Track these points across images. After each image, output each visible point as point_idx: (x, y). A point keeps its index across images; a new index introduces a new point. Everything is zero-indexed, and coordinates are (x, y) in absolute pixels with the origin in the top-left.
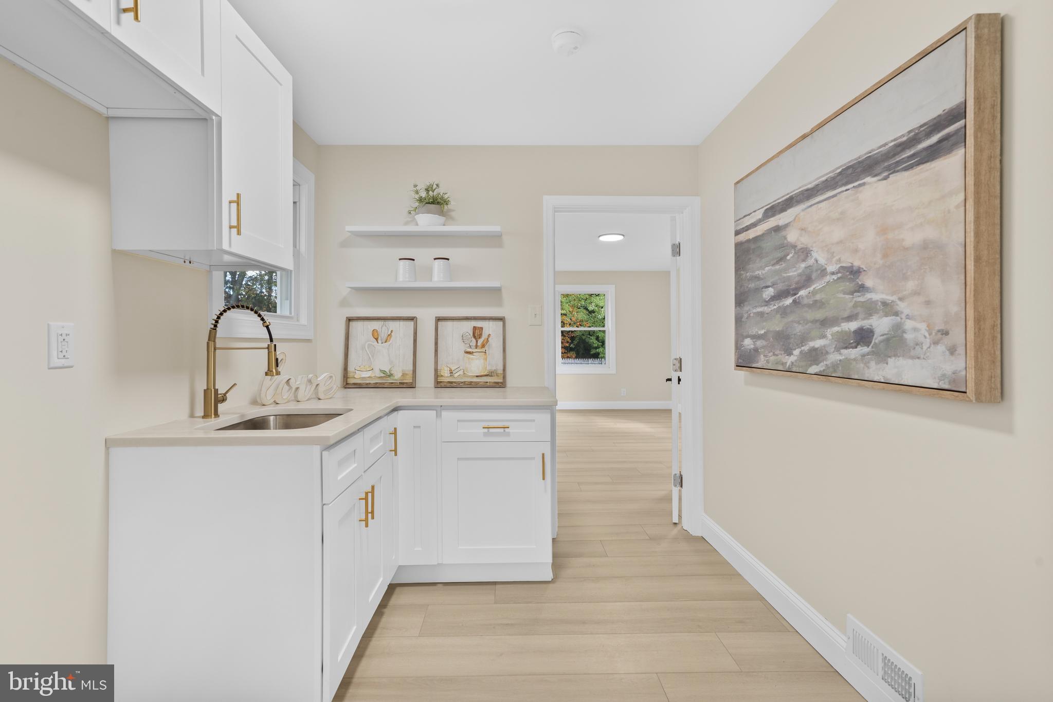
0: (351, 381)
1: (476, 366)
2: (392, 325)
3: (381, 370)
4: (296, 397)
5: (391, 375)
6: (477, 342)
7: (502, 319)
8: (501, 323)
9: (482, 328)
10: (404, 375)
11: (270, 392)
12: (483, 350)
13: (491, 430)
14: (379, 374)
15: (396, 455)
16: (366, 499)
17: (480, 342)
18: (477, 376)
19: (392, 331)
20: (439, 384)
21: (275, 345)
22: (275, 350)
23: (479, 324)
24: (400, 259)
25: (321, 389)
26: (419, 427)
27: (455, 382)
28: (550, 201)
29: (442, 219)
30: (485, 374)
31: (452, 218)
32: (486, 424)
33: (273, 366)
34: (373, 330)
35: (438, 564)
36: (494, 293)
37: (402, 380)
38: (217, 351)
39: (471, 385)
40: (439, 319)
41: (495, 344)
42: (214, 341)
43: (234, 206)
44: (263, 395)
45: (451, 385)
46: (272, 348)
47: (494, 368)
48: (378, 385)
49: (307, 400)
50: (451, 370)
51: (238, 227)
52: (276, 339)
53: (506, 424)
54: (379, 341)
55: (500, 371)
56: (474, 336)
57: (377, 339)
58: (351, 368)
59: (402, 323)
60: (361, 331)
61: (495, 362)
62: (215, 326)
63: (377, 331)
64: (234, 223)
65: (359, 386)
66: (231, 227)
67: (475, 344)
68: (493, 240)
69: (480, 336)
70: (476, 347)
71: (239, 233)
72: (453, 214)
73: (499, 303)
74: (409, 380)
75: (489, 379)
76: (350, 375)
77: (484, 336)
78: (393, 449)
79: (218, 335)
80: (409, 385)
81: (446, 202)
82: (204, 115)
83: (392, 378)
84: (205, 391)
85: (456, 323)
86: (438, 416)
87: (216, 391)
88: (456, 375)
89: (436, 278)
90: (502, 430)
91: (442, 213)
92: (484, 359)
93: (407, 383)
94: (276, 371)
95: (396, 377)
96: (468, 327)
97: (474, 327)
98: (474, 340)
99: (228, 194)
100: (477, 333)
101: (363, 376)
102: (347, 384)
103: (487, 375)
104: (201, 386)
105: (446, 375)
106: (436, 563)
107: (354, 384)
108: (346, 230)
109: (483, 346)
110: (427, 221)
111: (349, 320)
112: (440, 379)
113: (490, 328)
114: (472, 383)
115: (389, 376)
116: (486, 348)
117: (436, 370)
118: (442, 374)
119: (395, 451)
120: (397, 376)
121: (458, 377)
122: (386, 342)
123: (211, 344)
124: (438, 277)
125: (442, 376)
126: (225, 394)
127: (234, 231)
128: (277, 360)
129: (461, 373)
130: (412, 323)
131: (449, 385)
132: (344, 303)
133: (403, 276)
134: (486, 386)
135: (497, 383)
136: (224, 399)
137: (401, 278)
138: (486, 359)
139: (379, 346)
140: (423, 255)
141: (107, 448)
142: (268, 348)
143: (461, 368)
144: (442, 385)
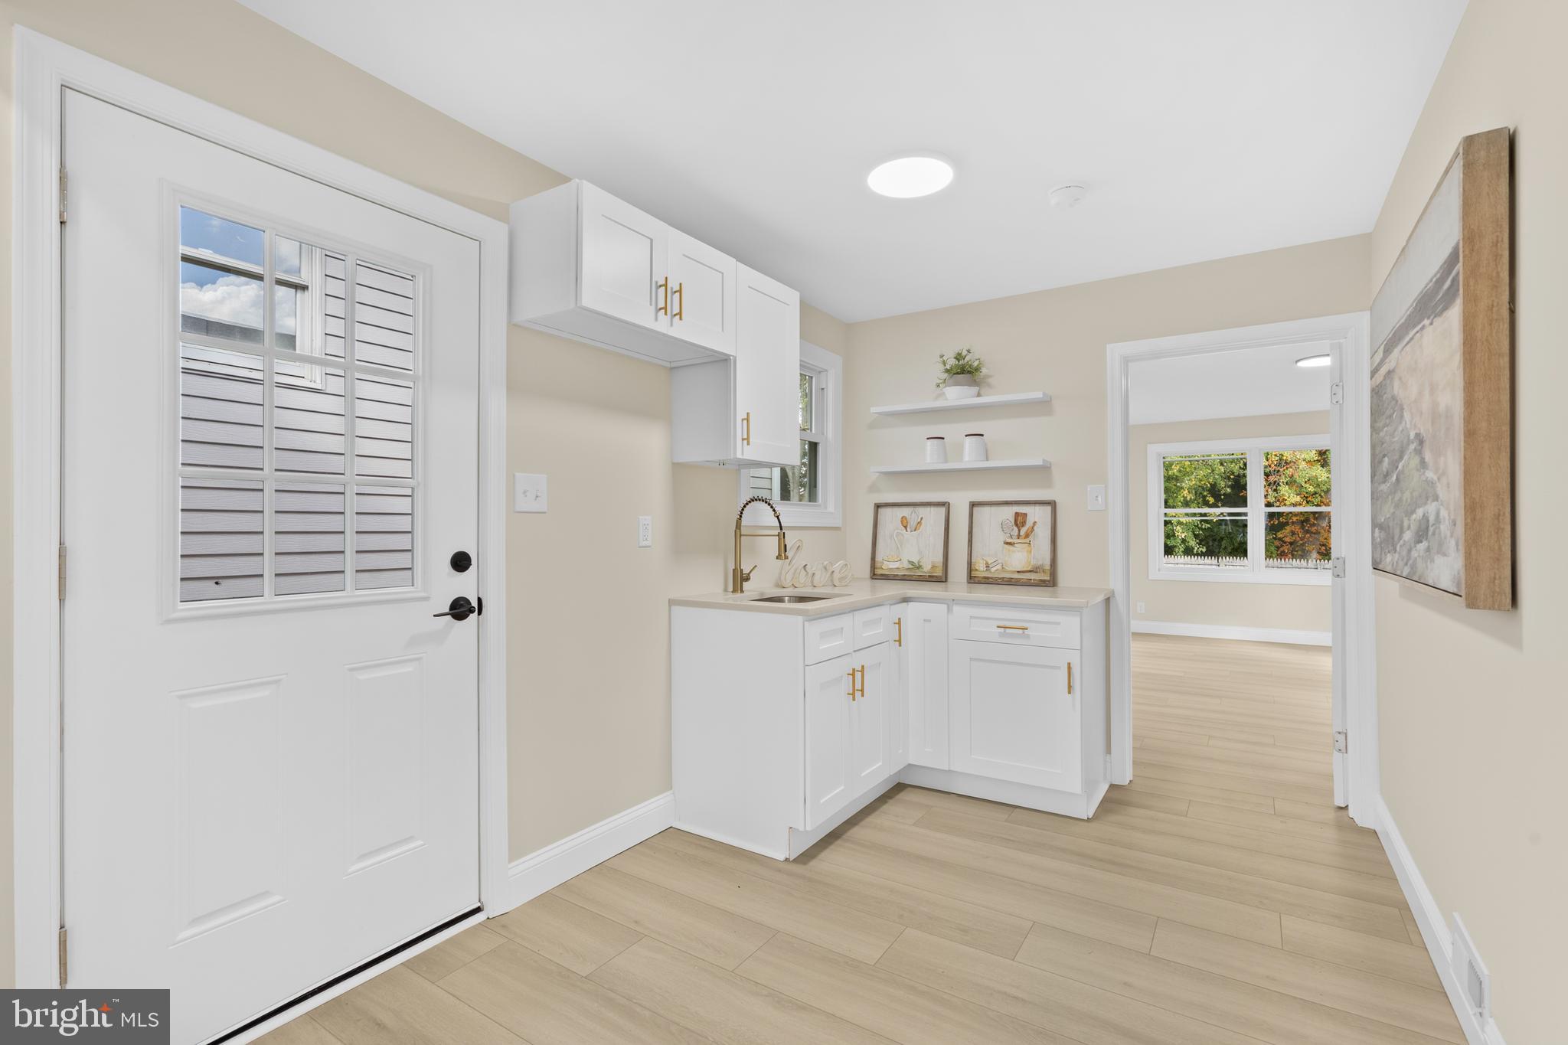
0: (878, 572)
1: (1018, 560)
2: (922, 510)
3: (909, 562)
4: (812, 582)
5: (919, 567)
6: (1019, 531)
7: (1052, 504)
8: (1049, 509)
9: (1026, 515)
10: (934, 567)
11: (789, 577)
12: (1027, 540)
13: (1008, 630)
14: (906, 565)
15: (900, 645)
16: (853, 675)
17: (1023, 531)
18: (1018, 572)
19: (922, 519)
20: (972, 579)
21: (784, 533)
22: (784, 537)
23: (1022, 509)
24: (928, 439)
25: (837, 576)
26: (930, 621)
27: (992, 578)
28: (1116, 351)
29: (975, 389)
30: (1028, 569)
31: (989, 386)
32: (1001, 623)
33: (783, 551)
34: (902, 518)
35: (949, 771)
36: (1042, 472)
37: (932, 573)
38: (742, 537)
39: (1011, 582)
40: (973, 505)
41: (1043, 534)
42: (740, 529)
43: (745, 422)
44: (783, 578)
45: (987, 581)
46: (782, 536)
47: (1040, 563)
48: (905, 578)
49: (823, 586)
50: (987, 563)
51: (748, 439)
52: (786, 527)
53: (1024, 625)
54: (908, 529)
55: (1048, 567)
56: (1016, 524)
57: (906, 527)
58: (878, 558)
59: (933, 509)
60: (890, 517)
61: (1041, 553)
62: (741, 516)
63: (906, 519)
64: (745, 437)
65: (886, 577)
66: (743, 440)
67: (1016, 534)
68: (1042, 407)
69: (1024, 524)
70: (1019, 536)
71: (748, 444)
72: (990, 380)
73: (1048, 483)
74: (939, 573)
75: (1033, 576)
76: (878, 565)
77: (1029, 524)
78: (897, 639)
79: (742, 524)
80: (940, 578)
81: (977, 369)
82: (726, 357)
83: (921, 570)
84: (734, 570)
85: (994, 509)
86: (949, 610)
87: (741, 570)
88: (993, 570)
89: (966, 458)
90: (1020, 631)
91: (975, 383)
92: (1027, 552)
93: (936, 576)
94: (785, 555)
95: (925, 570)
96: (1009, 513)
97: (1016, 513)
98: (1016, 529)
99: (741, 414)
100: (1020, 520)
101: (891, 567)
102: (874, 574)
103: (1030, 571)
104: (732, 566)
105: (982, 569)
106: (947, 769)
107: (882, 575)
108: (872, 411)
109: (1027, 536)
110: (957, 395)
111: (878, 506)
112: (974, 574)
113: (1038, 516)
114: (1013, 580)
115: (918, 568)
116: (1031, 538)
117: (970, 563)
118: (977, 568)
119: (899, 641)
120: (927, 568)
121: (995, 572)
122: (915, 530)
123: (738, 531)
124: (969, 456)
125: (977, 570)
126: (749, 574)
127: (745, 442)
128: (785, 546)
129: (999, 567)
130: (943, 510)
131: (983, 581)
132: (873, 488)
133: (929, 458)
134: (1029, 584)
135: (1044, 581)
136: (748, 579)
137: (928, 460)
138: (1031, 552)
139: (908, 535)
140: (953, 431)
141: (670, 606)
142: (778, 535)
143: (1000, 561)
144: (976, 580)
